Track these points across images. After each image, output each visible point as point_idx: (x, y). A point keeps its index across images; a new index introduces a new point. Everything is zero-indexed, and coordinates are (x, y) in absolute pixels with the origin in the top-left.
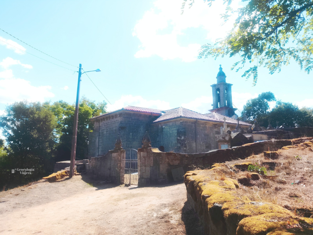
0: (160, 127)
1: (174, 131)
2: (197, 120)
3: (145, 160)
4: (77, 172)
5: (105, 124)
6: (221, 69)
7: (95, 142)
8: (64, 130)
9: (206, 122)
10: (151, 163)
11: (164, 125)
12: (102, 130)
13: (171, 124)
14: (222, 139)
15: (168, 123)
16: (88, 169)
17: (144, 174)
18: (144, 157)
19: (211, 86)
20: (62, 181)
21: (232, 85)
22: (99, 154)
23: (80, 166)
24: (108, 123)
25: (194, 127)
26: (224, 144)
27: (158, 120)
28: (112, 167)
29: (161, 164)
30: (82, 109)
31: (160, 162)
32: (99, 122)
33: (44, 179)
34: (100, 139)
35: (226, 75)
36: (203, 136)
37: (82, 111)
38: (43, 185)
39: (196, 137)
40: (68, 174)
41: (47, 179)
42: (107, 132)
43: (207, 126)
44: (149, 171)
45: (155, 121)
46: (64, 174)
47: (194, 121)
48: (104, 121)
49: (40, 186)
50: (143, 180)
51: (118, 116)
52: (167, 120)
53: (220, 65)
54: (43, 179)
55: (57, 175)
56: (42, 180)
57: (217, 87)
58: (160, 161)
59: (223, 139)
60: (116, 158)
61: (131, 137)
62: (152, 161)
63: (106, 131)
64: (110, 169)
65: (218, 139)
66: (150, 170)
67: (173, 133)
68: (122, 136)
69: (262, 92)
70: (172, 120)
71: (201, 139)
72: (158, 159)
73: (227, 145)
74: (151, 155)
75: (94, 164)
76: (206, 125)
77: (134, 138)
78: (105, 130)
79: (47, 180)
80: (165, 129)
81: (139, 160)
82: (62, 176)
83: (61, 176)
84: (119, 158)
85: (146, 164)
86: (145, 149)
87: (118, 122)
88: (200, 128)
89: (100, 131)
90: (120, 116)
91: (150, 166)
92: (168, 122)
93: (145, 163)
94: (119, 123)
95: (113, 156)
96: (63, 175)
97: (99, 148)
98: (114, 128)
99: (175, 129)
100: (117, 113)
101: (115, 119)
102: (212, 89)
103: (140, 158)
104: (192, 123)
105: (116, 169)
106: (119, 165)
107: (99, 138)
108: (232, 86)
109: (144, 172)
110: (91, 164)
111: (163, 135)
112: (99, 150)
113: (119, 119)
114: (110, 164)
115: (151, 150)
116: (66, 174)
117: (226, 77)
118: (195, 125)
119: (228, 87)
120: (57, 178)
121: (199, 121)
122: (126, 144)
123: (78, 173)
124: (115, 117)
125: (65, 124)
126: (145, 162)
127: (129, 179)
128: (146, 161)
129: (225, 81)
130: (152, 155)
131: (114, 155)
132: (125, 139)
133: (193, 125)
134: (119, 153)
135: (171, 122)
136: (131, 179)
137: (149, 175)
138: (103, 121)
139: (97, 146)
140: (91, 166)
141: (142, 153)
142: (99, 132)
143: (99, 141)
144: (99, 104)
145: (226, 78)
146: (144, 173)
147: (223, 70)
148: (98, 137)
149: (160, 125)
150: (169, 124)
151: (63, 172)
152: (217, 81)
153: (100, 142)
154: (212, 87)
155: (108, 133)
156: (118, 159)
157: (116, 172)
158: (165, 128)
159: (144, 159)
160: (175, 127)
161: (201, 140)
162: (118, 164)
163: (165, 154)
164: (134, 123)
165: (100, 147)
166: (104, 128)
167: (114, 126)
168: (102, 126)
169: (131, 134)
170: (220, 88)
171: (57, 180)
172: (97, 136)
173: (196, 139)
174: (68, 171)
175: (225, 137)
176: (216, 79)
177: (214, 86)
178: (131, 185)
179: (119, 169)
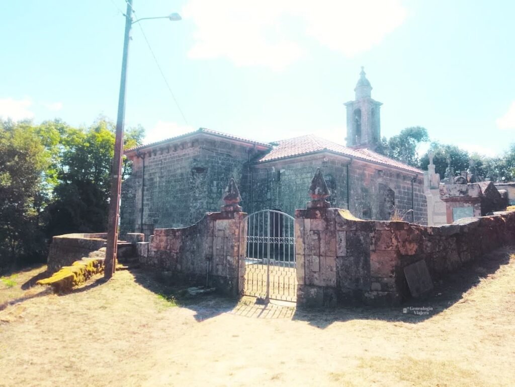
0: (274, 171)
1: (306, 180)
2: (351, 160)
3: (319, 239)
4: (120, 262)
5: (156, 161)
6: (363, 73)
7: (135, 197)
8: (62, 176)
9: (366, 165)
10: (340, 248)
11: (283, 168)
12: (150, 175)
13: (299, 165)
14: (457, 194)
15: (292, 165)
16: (146, 256)
17: (316, 275)
18: (317, 232)
19: (345, 104)
20: (87, 288)
21: (382, 104)
22: (143, 222)
23: (124, 249)
24: (165, 159)
25: (345, 173)
26: (463, 206)
27: (267, 157)
28: (215, 253)
29: (374, 251)
30: (98, 137)
31: (372, 247)
32: (143, 158)
33: (42, 284)
34: (145, 192)
35: (372, 86)
36: (360, 191)
37: (97, 140)
38: (43, 307)
39: (348, 192)
40: (100, 269)
41: (49, 284)
42: (161, 177)
43: (366, 172)
44: (334, 269)
45: (263, 159)
46: (92, 269)
47: (345, 160)
48: (155, 155)
49: (33, 309)
50: (313, 291)
51: (189, 145)
52: (292, 157)
53: (363, 68)
54: (37, 284)
55: (76, 273)
56: (36, 287)
57: (356, 107)
58: (372, 244)
59: (462, 195)
60: (227, 231)
61: (214, 189)
62: (343, 244)
63: (159, 177)
64: (210, 258)
65: (448, 195)
66: (337, 267)
67: (305, 183)
68: (198, 187)
69: (406, 127)
70: (303, 158)
71: (356, 198)
72: (362, 238)
73: (471, 208)
74: (338, 228)
75: (163, 244)
76: (365, 169)
77: (221, 191)
78: (157, 175)
79: (50, 289)
80: (285, 175)
81: (301, 240)
82: (87, 274)
83: (84, 275)
84: (237, 234)
85: (322, 250)
86: (318, 212)
87: (189, 158)
88: (356, 176)
89: (146, 177)
90: (192, 146)
91: (337, 257)
92: (293, 162)
93: (319, 247)
94: (192, 160)
95: (217, 226)
96: (89, 272)
97: (142, 210)
98: (179, 171)
99: (309, 175)
100: (188, 139)
101: (180, 152)
102: (346, 109)
103: (303, 235)
104: (343, 165)
105: (229, 258)
106: (236, 249)
107: (143, 191)
108: (381, 106)
109: (318, 270)
110: (154, 244)
111: (280, 188)
112: (144, 213)
113: (191, 152)
114: (211, 247)
115: (339, 215)
116: (95, 269)
117: (372, 88)
118: (348, 169)
119: (374, 108)
120: (75, 281)
121: (355, 162)
122: (207, 203)
123: (121, 266)
124: (181, 147)
125: (64, 164)
126: (320, 243)
127: (265, 284)
128: (322, 241)
129: (370, 96)
130: (342, 226)
131: (221, 224)
132: (205, 192)
133: (345, 168)
134: (237, 220)
135: (302, 161)
136: (271, 284)
137: (334, 279)
138: (153, 157)
139: (140, 206)
140: (155, 250)
141: (308, 222)
142: (144, 179)
143: (143, 196)
144: (130, 130)
145: (372, 91)
146: (315, 272)
147: (367, 77)
148: (141, 187)
149: (273, 167)
150: (295, 164)
151: (88, 264)
152: (356, 95)
153: (145, 198)
154: (346, 107)
155: (164, 179)
156: (234, 234)
157: (228, 266)
158: (287, 173)
159: (317, 238)
160: (308, 173)
161: (357, 200)
162: (232, 247)
163: (388, 227)
164: (220, 162)
165: (146, 209)
166: (154, 171)
167: (179, 166)
168: (150, 166)
169: (215, 183)
170: (361, 109)
171: (76, 287)
172: (139, 186)
173: (348, 198)
174: (100, 262)
175: (467, 190)
176: (354, 93)
177: (350, 105)
178: (271, 301)
179: (237, 258)
